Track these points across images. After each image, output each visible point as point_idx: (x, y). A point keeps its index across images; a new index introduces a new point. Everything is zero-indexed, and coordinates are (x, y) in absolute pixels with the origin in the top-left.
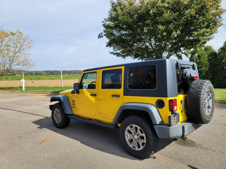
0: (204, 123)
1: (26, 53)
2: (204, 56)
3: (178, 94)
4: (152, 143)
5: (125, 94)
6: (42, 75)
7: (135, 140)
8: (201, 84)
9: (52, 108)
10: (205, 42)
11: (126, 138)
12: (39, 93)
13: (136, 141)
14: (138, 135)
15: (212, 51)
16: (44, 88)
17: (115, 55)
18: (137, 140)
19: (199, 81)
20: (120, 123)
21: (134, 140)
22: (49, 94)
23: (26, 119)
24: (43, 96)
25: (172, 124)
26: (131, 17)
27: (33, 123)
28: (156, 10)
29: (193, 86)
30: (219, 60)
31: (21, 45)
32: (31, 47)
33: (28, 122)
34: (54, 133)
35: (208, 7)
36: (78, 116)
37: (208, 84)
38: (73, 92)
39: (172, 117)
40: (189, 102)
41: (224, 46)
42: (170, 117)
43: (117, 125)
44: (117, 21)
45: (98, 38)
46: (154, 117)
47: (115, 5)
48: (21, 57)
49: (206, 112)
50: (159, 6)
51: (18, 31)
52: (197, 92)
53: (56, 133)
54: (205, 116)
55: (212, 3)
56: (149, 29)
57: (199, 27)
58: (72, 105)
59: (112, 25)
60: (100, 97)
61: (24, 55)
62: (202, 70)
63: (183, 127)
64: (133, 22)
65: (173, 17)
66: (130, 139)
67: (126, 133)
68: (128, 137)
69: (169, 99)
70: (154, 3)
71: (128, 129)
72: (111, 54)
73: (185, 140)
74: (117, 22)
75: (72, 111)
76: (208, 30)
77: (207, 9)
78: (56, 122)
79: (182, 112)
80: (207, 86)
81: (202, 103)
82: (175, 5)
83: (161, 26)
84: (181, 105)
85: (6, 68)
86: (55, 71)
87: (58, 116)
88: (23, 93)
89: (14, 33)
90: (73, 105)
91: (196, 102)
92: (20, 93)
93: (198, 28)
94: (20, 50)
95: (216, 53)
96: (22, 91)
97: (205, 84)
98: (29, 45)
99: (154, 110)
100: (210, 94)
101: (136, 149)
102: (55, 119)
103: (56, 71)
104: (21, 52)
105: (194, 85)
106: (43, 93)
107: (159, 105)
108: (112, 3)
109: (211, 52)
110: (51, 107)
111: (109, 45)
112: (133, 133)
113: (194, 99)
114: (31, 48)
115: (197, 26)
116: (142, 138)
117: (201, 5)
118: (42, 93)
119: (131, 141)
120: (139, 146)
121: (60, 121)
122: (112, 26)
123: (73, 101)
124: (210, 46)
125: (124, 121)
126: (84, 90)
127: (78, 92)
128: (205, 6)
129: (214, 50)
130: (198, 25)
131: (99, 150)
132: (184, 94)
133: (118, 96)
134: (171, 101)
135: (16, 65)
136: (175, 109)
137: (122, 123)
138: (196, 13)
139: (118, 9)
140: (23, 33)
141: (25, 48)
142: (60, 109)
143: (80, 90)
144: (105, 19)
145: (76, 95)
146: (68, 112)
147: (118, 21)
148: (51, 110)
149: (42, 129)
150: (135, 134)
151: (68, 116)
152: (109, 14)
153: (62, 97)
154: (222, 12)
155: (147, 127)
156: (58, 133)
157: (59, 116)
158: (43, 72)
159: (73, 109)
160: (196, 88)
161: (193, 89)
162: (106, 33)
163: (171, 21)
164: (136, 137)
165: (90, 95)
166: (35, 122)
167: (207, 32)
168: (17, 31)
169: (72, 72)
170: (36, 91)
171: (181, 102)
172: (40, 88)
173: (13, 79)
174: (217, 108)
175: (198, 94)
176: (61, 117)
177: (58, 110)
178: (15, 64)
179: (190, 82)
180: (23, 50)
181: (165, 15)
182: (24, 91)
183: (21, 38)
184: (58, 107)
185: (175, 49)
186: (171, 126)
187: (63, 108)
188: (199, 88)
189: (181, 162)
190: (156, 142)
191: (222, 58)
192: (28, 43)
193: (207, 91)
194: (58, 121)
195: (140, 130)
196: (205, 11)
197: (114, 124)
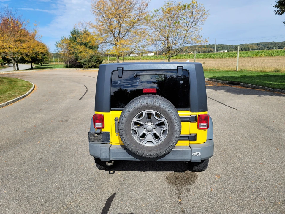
3: (111, 110)
39: (92, 134)
86: (271, 42)
89: (189, 4)
136: (97, 126)
140: (198, 2)
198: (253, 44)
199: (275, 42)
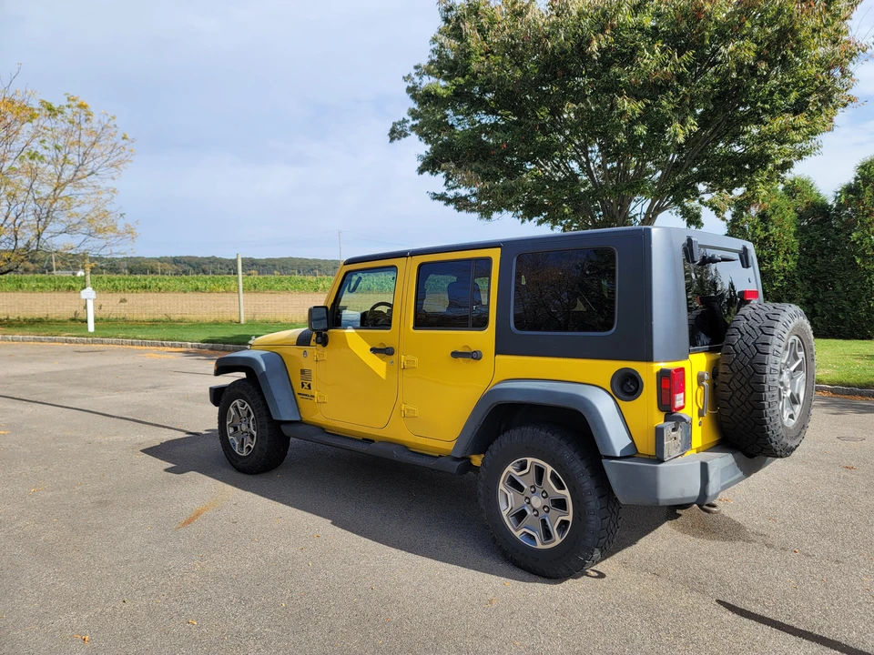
0: (775, 455)
1: (103, 186)
2: (781, 216)
3: (690, 352)
4: (594, 522)
5: (500, 350)
6: (157, 273)
7: (535, 513)
8: (769, 318)
9: (220, 399)
10: (786, 166)
11: (502, 506)
12: (152, 345)
13: (537, 515)
14: (544, 495)
15: (812, 199)
16: (169, 323)
17: (452, 206)
18: (542, 513)
19: (764, 308)
20: (478, 453)
21: (529, 513)
22: (192, 346)
23: (115, 438)
24: (171, 356)
25: (666, 455)
26: (517, 64)
27: (146, 455)
28: (611, 39)
29: (742, 324)
30: (838, 231)
31: (84, 154)
32: (121, 162)
33: (124, 449)
34: (229, 488)
35: (802, 35)
36: (322, 429)
37: (793, 319)
38: (303, 341)
39: (668, 432)
40: (728, 382)
41: (856, 179)
42: (659, 432)
43: (470, 459)
44: (463, 77)
45: (389, 139)
46: (605, 431)
47: (455, 12)
48: (83, 201)
49: (784, 416)
50: (622, 25)
51: (74, 100)
52: (754, 344)
53: (235, 489)
54: (781, 429)
55: (818, 21)
56: (585, 111)
57: (767, 106)
58: (298, 389)
59: (443, 91)
60: (409, 357)
61: (96, 196)
62: (775, 268)
63: (704, 467)
64: (524, 80)
65: (672, 69)
66: (517, 509)
67: (501, 486)
68: (507, 501)
69: (658, 369)
70: (604, 14)
71: (509, 472)
72: (436, 201)
73: (709, 512)
74: (461, 81)
75: (298, 409)
76: (801, 120)
77: (798, 42)
78: (236, 451)
79: (701, 414)
80: (791, 326)
81: (770, 383)
82: (684, 25)
83: (629, 102)
84: (700, 391)
85: (21, 244)
87: (244, 427)
88: (88, 342)
89: (55, 106)
90: (303, 386)
91: (751, 381)
92: (76, 343)
93: (765, 111)
94: (79, 174)
95: (827, 206)
96: (83, 334)
97: (784, 317)
98: (114, 154)
99: (605, 406)
100: (801, 354)
101: (536, 545)
102: (230, 438)
103: (212, 260)
104: (83, 180)
105: (746, 321)
106: (170, 343)
107: (622, 387)
108: (444, 5)
109: (807, 203)
110: (218, 395)
111: (430, 165)
112: (525, 487)
113: (743, 371)
114: (120, 166)
115: (759, 104)
116: (560, 504)
117: (777, 27)
118: (163, 345)
119: (520, 516)
120: (548, 535)
121: (252, 447)
122: (445, 96)
123: (303, 372)
124: (804, 178)
125: (495, 447)
126: (346, 331)
127: (324, 341)
128: (794, 32)
129: (818, 195)
130: (764, 102)
131: (402, 549)
132: (711, 351)
133: (475, 356)
134: (664, 376)
135: (61, 233)
136: (678, 403)
137: (488, 453)
138: (760, 57)
139: (468, 31)
140: (92, 108)
141: (98, 165)
142: (251, 402)
143: (333, 333)
144: (416, 67)
145: (314, 350)
146: (284, 413)
147: (467, 77)
148: (216, 405)
149: (180, 475)
150: (533, 492)
151: (283, 427)
152: (433, 46)
153: (262, 356)
154: (851, 56)
155: (579, 466)
156: (246, 490)
157: (249, 426)
158: (159, 264)
159: (302, 402)
160: (751, 332)
161: (742, 335)
162: (417, 122)
163: (667, 82)
164: (537, 502)
165: (371, 350)
166: (153, 451)
167: (794, 129)
168: (69, 99)
169: (274, 266)
170: (140, 336)
171: (700, 379)
172: (154, 323)
173: (42, 288)
174: (824, 410)
175: (758, 352)
176: (255, 433)
177: (243, 406)
178: (60, 227)
179: (728, 310)
180: (93, 173)
181: (645, 61)
182: (91, 335)
183: (84, 125)
184: (244, 393)
185: (677, 187)
186: (661, 461)
187: (264, 399)
188: (763, 333)
189: (693, 589)
190: (608, 519)
191: (849, 226)
192: (110, 150)
193: (790, 341)
194: (242, 445)
195: (553, 476)
196: (792, 49)
197: (458, 455)
198: (161, 260)
199: (217, 259)
